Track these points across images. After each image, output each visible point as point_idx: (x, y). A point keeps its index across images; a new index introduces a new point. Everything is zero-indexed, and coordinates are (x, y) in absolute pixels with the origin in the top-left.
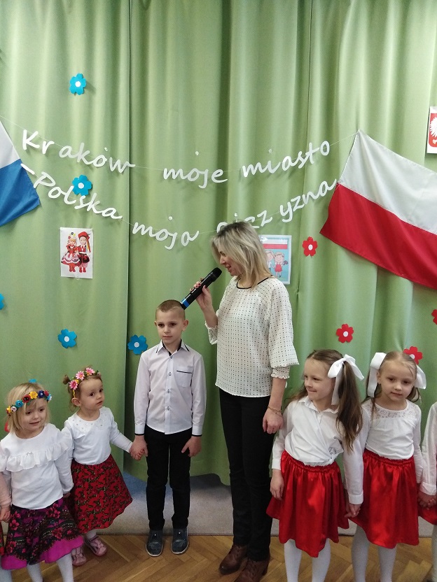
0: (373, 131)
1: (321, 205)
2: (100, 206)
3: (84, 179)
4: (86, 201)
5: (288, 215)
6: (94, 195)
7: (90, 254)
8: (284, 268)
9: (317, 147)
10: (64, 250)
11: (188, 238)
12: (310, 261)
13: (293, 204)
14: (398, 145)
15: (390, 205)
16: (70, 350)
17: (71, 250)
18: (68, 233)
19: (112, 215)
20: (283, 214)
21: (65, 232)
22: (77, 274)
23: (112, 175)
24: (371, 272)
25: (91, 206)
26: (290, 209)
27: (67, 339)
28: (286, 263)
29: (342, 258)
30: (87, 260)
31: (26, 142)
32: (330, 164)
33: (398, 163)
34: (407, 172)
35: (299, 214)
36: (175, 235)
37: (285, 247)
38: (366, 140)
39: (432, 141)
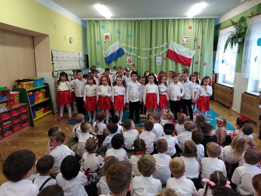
0: (174, 41)
1: (166, 52)
3: (131, 50)
6: (132, 52)
9: (165, 44)
11: (146, 58)
12: (164, 61)
13: (162, 52)
14: (178, 43)
15: (177, 52)
17: (129, 60)
19: (135, 55)
20: (160, 54)
21: (128, 58)
22: (129, 64)
23: (135, 50)
24: (174, 63)
25: (132, 54)
29: (169, 60)
31: (123, 45)
32: (167, 46)
34: (179, 47)
35: (163, 54)
36: (144, 58)
37: (161, 59)
38: (173, 42)
39: (183, 41)
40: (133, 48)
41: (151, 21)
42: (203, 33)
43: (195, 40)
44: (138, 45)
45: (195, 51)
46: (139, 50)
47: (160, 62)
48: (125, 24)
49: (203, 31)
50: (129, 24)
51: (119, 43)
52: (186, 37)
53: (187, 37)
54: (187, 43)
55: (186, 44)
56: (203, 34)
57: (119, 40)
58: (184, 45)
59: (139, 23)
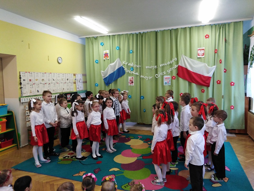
0: (185, 54)
1: (176, 69)
2: (135, 73)
3: (132, 68)
4: (133, 72)
5: (169, 72)
6: (134, 71)
7: (133, 81)
8: (169, 82)
9: (175, 59)
10: (129, 81)
11: (150, 78)
12: (174, 81)
13: (170, 70)
14: (191, 57)
15: (189, 68)
16: (130, 99)
17: (130, 81)
18: (130, 78)
19: (137, 74)
20: (168, 72)
21: (129, 77)
22: (131, 85)
23: (137, 68)
24: (187, 83)
25: (134, 73)
26: (169, 71)
27: (130, 97)
28: (170, 81)
29: (181, 80)
30: (133, 82)
31: (123, 63)
32: (177, 62)
33: (191, 60)
34: (193, 62)
35: (172, 72)
36: (148, 77)
37: (169, 78)
38: (184, 56)
39: (198, 55)
40: (135, 66)
41: (156, 33)
42: (227, 42)
43: (215, 53)
44: (141, 63)
45: (215, 66)
46: (142, 68)
47: (168, 82)
48: (126, 39)
49: (227, 39)
50: (130, 38)
51: (119, 61)
52: (202, 50)
53: (204, 49)
54: (204, 56)
55: (203, 59)
56: (227, 44)
57: (120, 57)
58: (200, 59)
59: (142, 37)
